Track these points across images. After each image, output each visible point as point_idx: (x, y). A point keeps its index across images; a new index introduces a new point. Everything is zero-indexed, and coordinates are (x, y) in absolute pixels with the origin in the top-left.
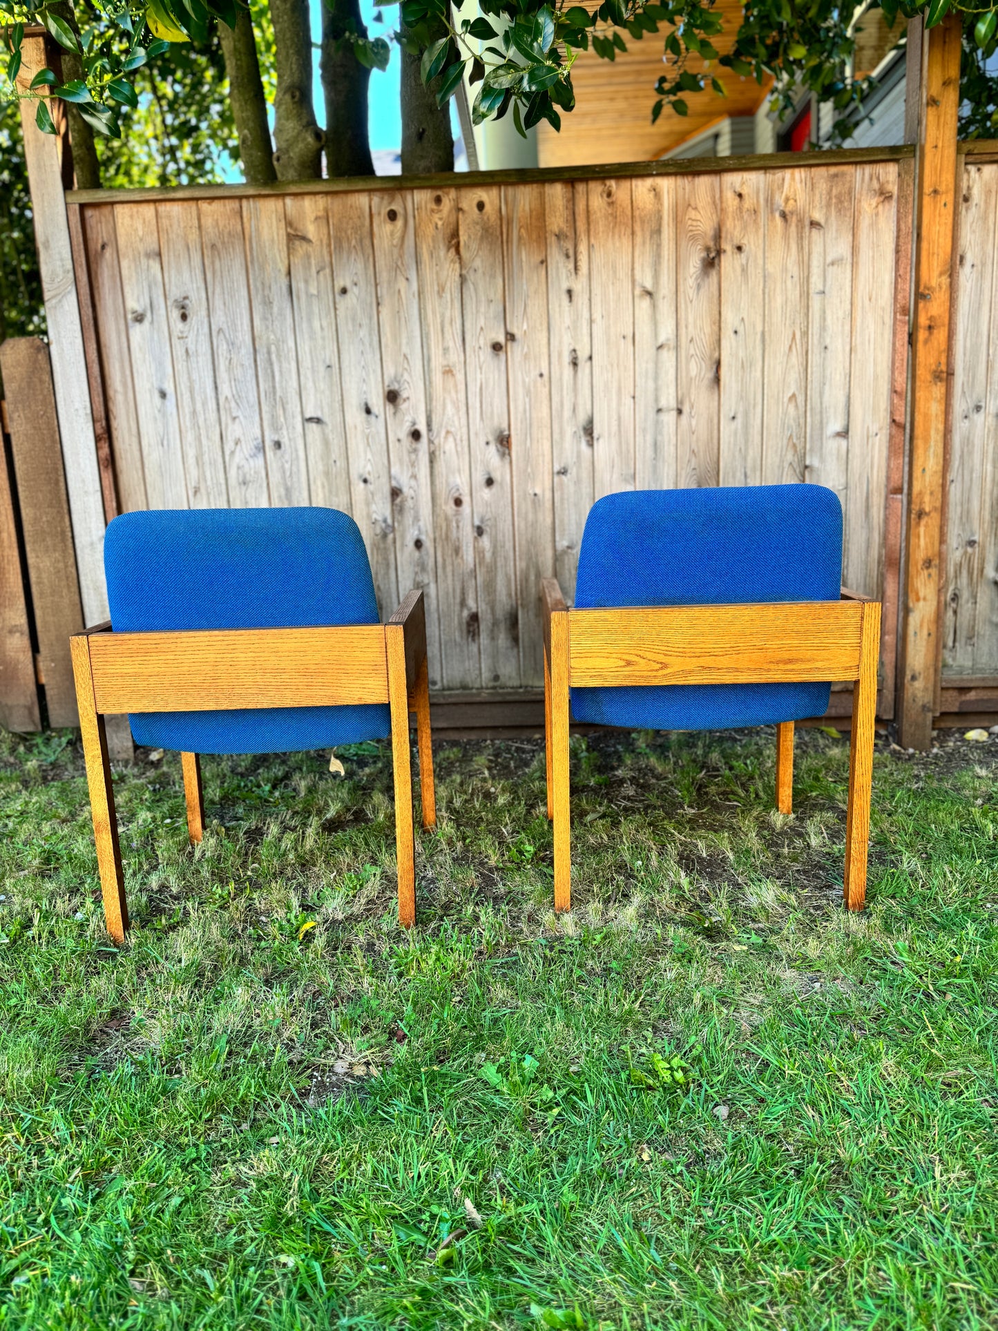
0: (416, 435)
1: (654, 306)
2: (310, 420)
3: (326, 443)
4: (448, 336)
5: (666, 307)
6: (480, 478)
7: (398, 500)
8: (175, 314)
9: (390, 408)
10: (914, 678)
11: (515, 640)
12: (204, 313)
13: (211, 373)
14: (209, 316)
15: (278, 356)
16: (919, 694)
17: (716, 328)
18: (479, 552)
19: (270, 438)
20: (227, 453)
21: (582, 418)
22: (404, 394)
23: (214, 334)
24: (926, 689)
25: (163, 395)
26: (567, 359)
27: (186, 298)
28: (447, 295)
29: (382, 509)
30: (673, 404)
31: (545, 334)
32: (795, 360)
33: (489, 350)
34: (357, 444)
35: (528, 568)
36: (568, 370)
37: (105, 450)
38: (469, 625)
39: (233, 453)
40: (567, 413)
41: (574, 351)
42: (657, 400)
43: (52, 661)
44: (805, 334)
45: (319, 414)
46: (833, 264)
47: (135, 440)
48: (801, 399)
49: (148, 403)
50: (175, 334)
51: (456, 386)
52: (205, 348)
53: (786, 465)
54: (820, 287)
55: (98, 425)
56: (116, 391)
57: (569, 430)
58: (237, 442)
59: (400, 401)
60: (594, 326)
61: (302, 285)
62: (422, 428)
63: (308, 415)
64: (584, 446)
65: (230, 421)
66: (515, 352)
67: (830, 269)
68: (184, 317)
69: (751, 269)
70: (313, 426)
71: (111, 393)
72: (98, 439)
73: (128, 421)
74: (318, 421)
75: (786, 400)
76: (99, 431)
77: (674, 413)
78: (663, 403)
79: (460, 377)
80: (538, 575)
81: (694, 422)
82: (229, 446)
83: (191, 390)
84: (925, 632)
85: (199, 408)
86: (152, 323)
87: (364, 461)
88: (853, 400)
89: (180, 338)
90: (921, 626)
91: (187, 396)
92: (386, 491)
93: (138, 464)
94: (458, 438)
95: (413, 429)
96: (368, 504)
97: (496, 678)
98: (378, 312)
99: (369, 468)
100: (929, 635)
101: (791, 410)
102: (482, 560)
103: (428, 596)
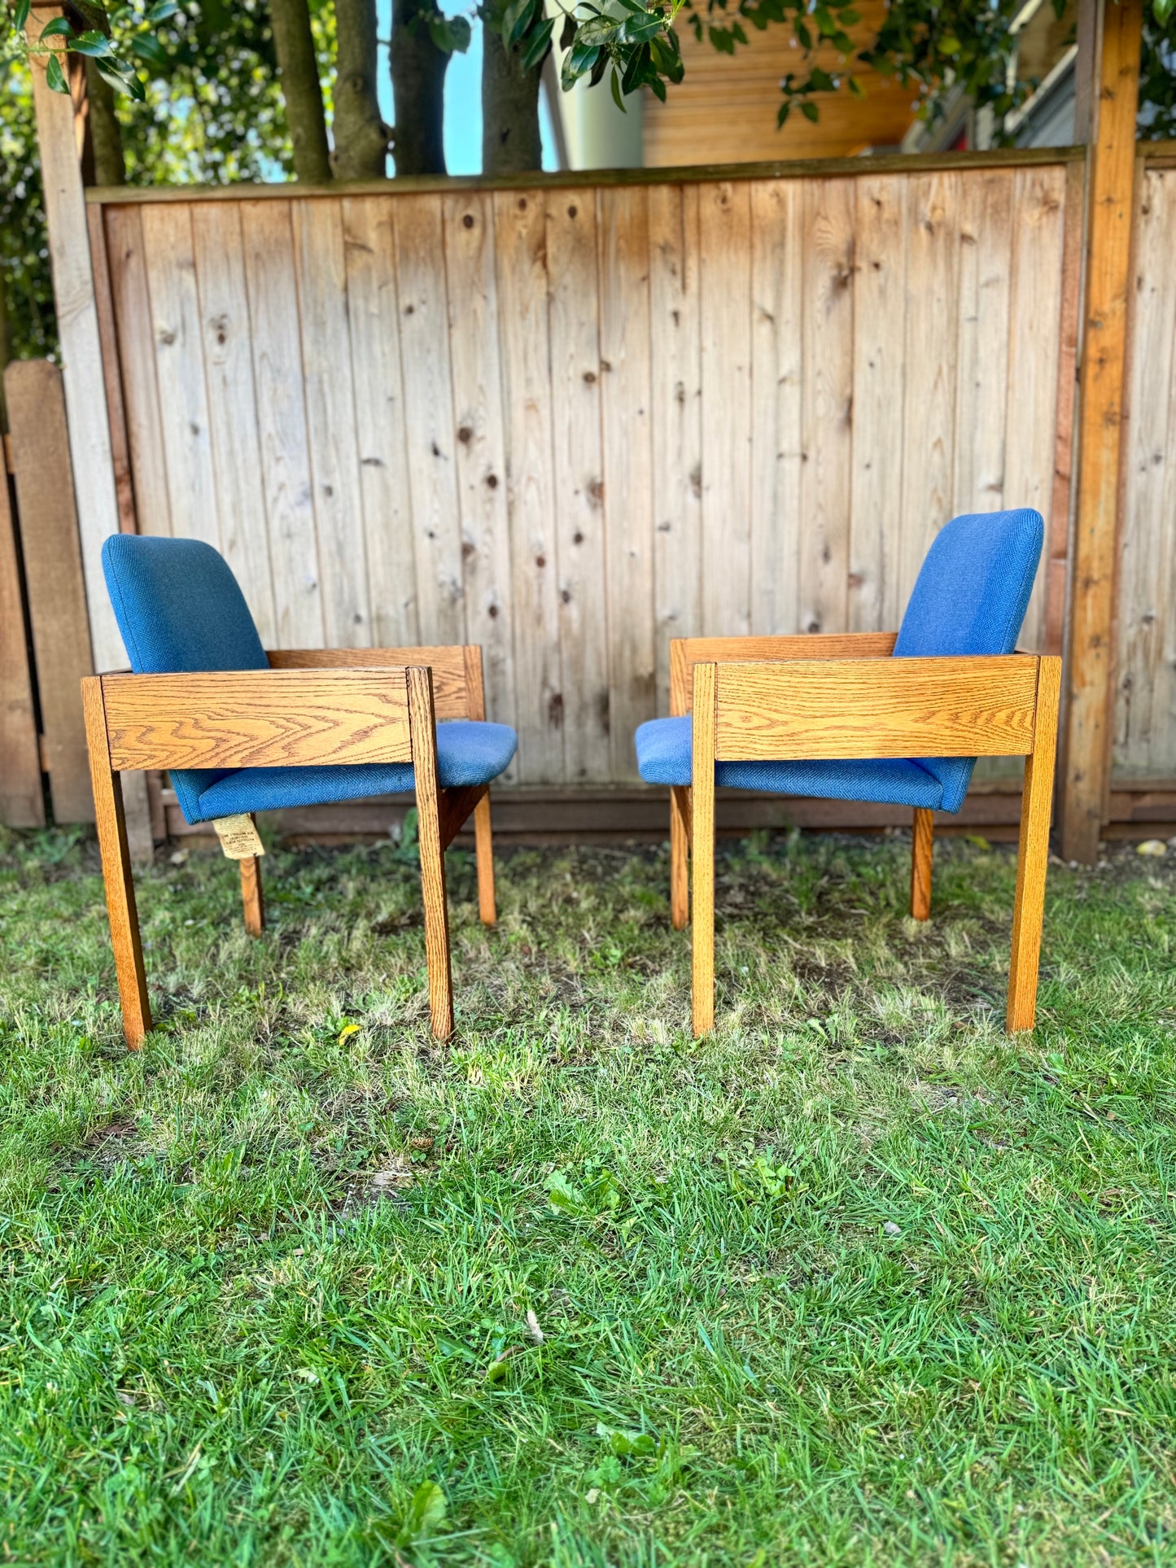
0: (492, 481)
1: (775, 333)
2: (367, 461)
3: (386, 489)
4: (532, 364)
5: (789, 334)
6: (567, 534)
7: (470, 559)
8: (211, 335)
9: (462, 448)
10: (1078, 778)
11: (606, 727)
12: (244, 334)
13: (252, 406)
14: (251, 337)
15: (332, 386)
16: (1084, 797)
17: (848, 360)
18: (564, 622)
19: (319, 482)
20: (269, 498)
21: (689, 464)
22: (479, 433)
23: (257, 358)
24: (1092, 791)
25: (195, 430)
26: (671, 393)
27: (224, 316)
28: (531, 316)
29: (451, 567)
30: (797, 450)
31: (646, 364)
32: (942, 398)
33: (580, 382)
34: (422, 491)
35: (622, 642)
36: (672, 406)
37: (126, 494)
38: (551, 708)
39: (276, 500)
40: (671, 457)
41: (681, 384)
42: (777, 443)
43: (60, 742)
44: (954, 368)
45: (376, 455)
46: (987, 285)
47: (161, 483)
48: (947, 445)
49: (177, 439)
50: (211, 359)
51: (540, 423)
52: (244, 375)
53: (929, 522)
54: (972, 313)
55: (118, 465)
56: (140, 426)
57: (673, 479)
58: (281, 487)
59: (473, 441)
60: (705, 356)
61: (361, 303)
62: (499, 473)
63: (365, 455)
64: (690, 498)
65: (273, 462)
66: (611, 384)
67: (984, 292)
68: (222, 339)
69: (890, 290)
70: (370, 470)
71: (134, 427)
72: (118, 481)
73: (154, 461)
74: (377, 463)
75: (930, 445)
76: (120, 472)
77: (797, 460)
78: (785, 447)
79: (545, 412)
80: (634, 650)
81: (821, 471)
82: (271, 492)
83: (229, 426)
84: (1092, 723)
85: (237, 446)
86: (184, 345)
87: (430, 511)
88: (1009, 448)
89: (216, 364)
90: (1088, 716)
91: (223, 432)
92: (456, 548)
93: (165, 513)
94: (542, 485)
95: (488, 474)
96: (434, 563)
97: (583, 772)
98: (450, 336)
99: (436, 519)
100: (1097, 726)
101: (936, 457)
102: (568, 632)
103: (503, 673)
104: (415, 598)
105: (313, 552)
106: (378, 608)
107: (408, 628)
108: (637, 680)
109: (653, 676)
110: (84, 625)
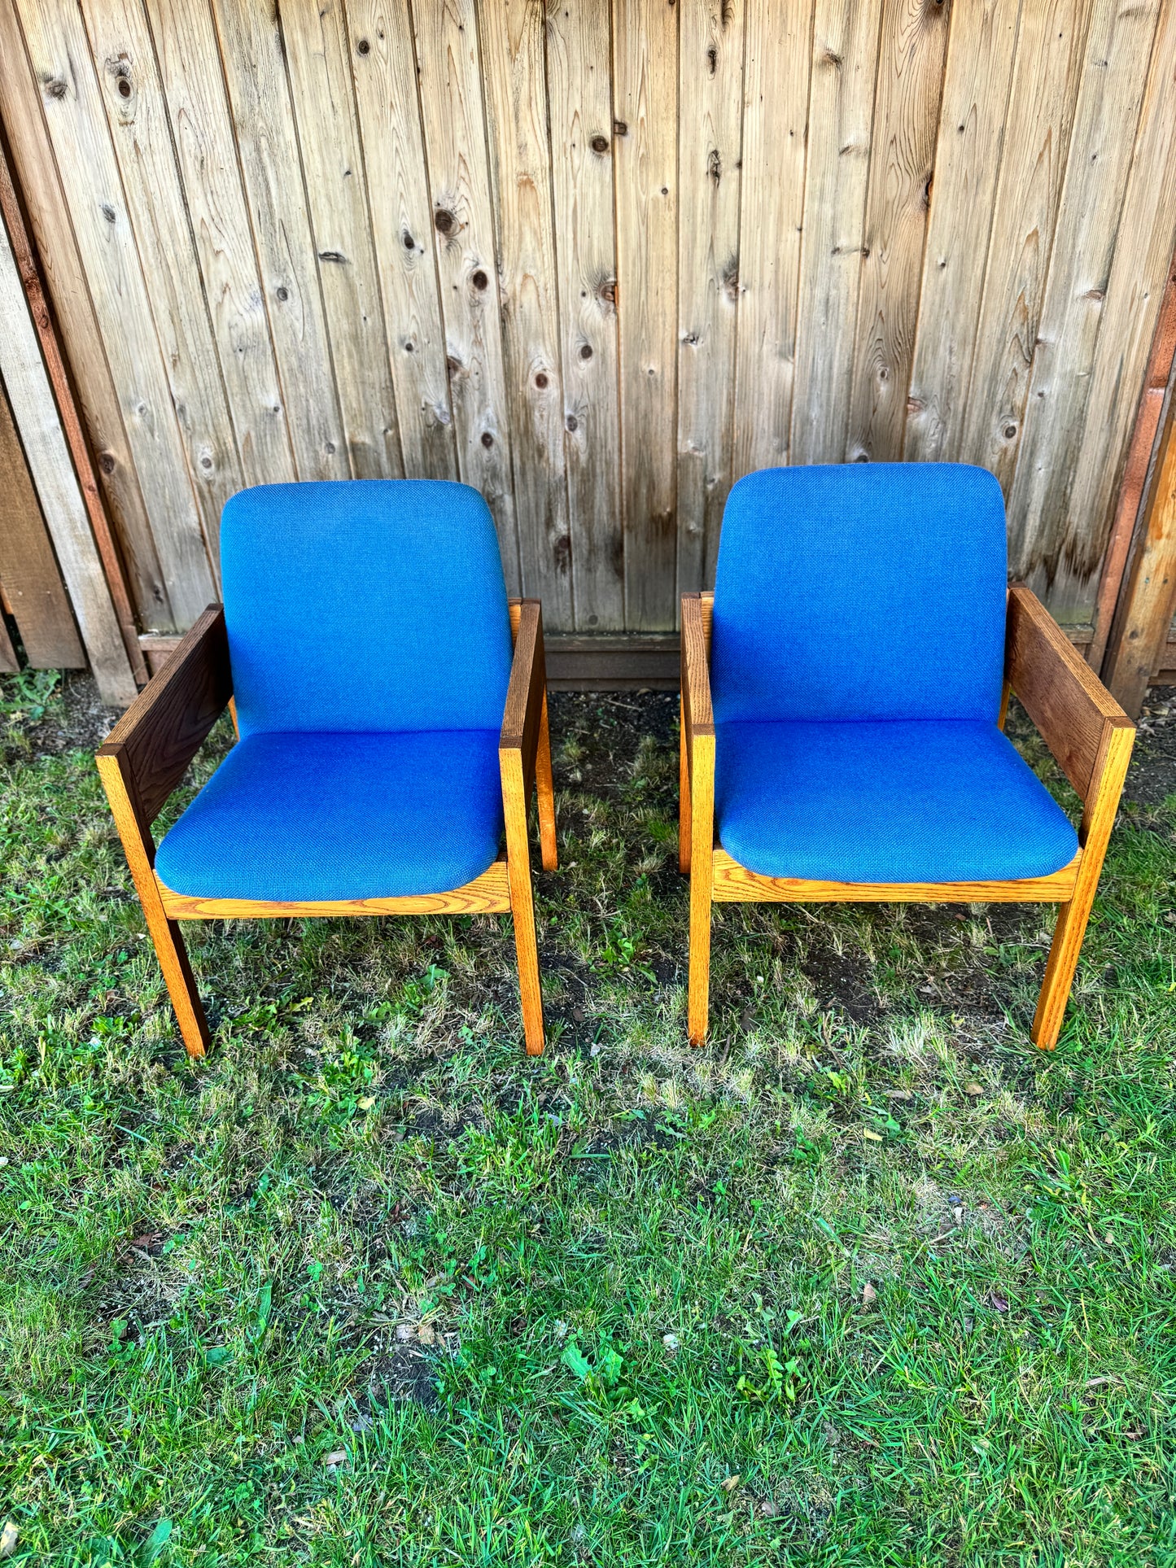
0: (480, 280)
1: (841, 82)
2: (326, 256)
3: (350, 287)
4: (525, 125)
5: (859, 83)
6: (572, 345)
7: (457, 377)
8: (111, 83)
9: (440, 236)
10: (1134, 635)
11: (619, 572)
12: (153, 81)
13: (176, 183)
14: (162, 87)
15: (272, 155)
16: (1138, 654)
17: (933, 123)
18: (570, 452)
19: (271, 284)
20: (212, 305)
21: (723, 257)
22: (461, 218)
23: (173, 117)
24: (1147, 648)
25: (110, 216)
26: (704, 165)
27: (123, 56)
28: (523, 57)
29: (435, 394)
30: (857, 241)
31: (672, 125)
32: (1045, 177)
33: (588, 151)
34: (394, 294)
35: (638, 477)
36: (704, 186)
37: (40, 304)
38: (557, 551)
39: (220, 305)
40: (701, 252)
41: (716, 153)
42: (834, 235)
43: (19, 588)
44: (1066, 134)
45: (337, 249)
46: (1128, 13)
47: (79, 283)
48: (1044, 238)
49: (90, 231)
50: (115, 118)
51: (537, 205)
52: (161, 141)
53: (1009, 338)
54: (1102, 54)
55: (24, 265)
56: (40, 209)
57: (703, 277)
58: (225, 289)
59: (455, 227)
60: (749, 111)
61: (298, 36)
62: (488, 269)
63: (322, 252)
64: (724, 299)
65: (211, 258)
66: (628, 149)
67: (1122, 26)
68: (124, 89)
69: (998, 21)
70: (330, 268)
71: (34, 212)
72: (26, 286)
73: (66, 255)
74: (337, 258)
75: (1023, 239)
76: (28, 273)
77: (858, 255)
78: (843, 242)
79: (543, 190)
80: (652, 487)
81: (885, 268)
82: (214, 295)
83: (151, 210)
84: (1161, 578)
85: (164, 233)
86: (77, 98)
87: (405, 320)
88: (1119, 243)
89: (124, 124)
90: (1157, 570)
91: (144, 217)
92: (441, 365)
93: (90, 320)
94: (541, 285)
95: (475, 271)
96: (413, 381)
97: (594, 619)
98: (418, 85)
99: (413, 329)
100: (1165, 581)
101: (1029, 254)
102: (575, 463)
103: (501, 512)
104: (395, 424)
105: (272, 368)
106: (352, 435)
107: (390, 458)
108: (655, 519)
109: (672, 515)
110: (20, 460)
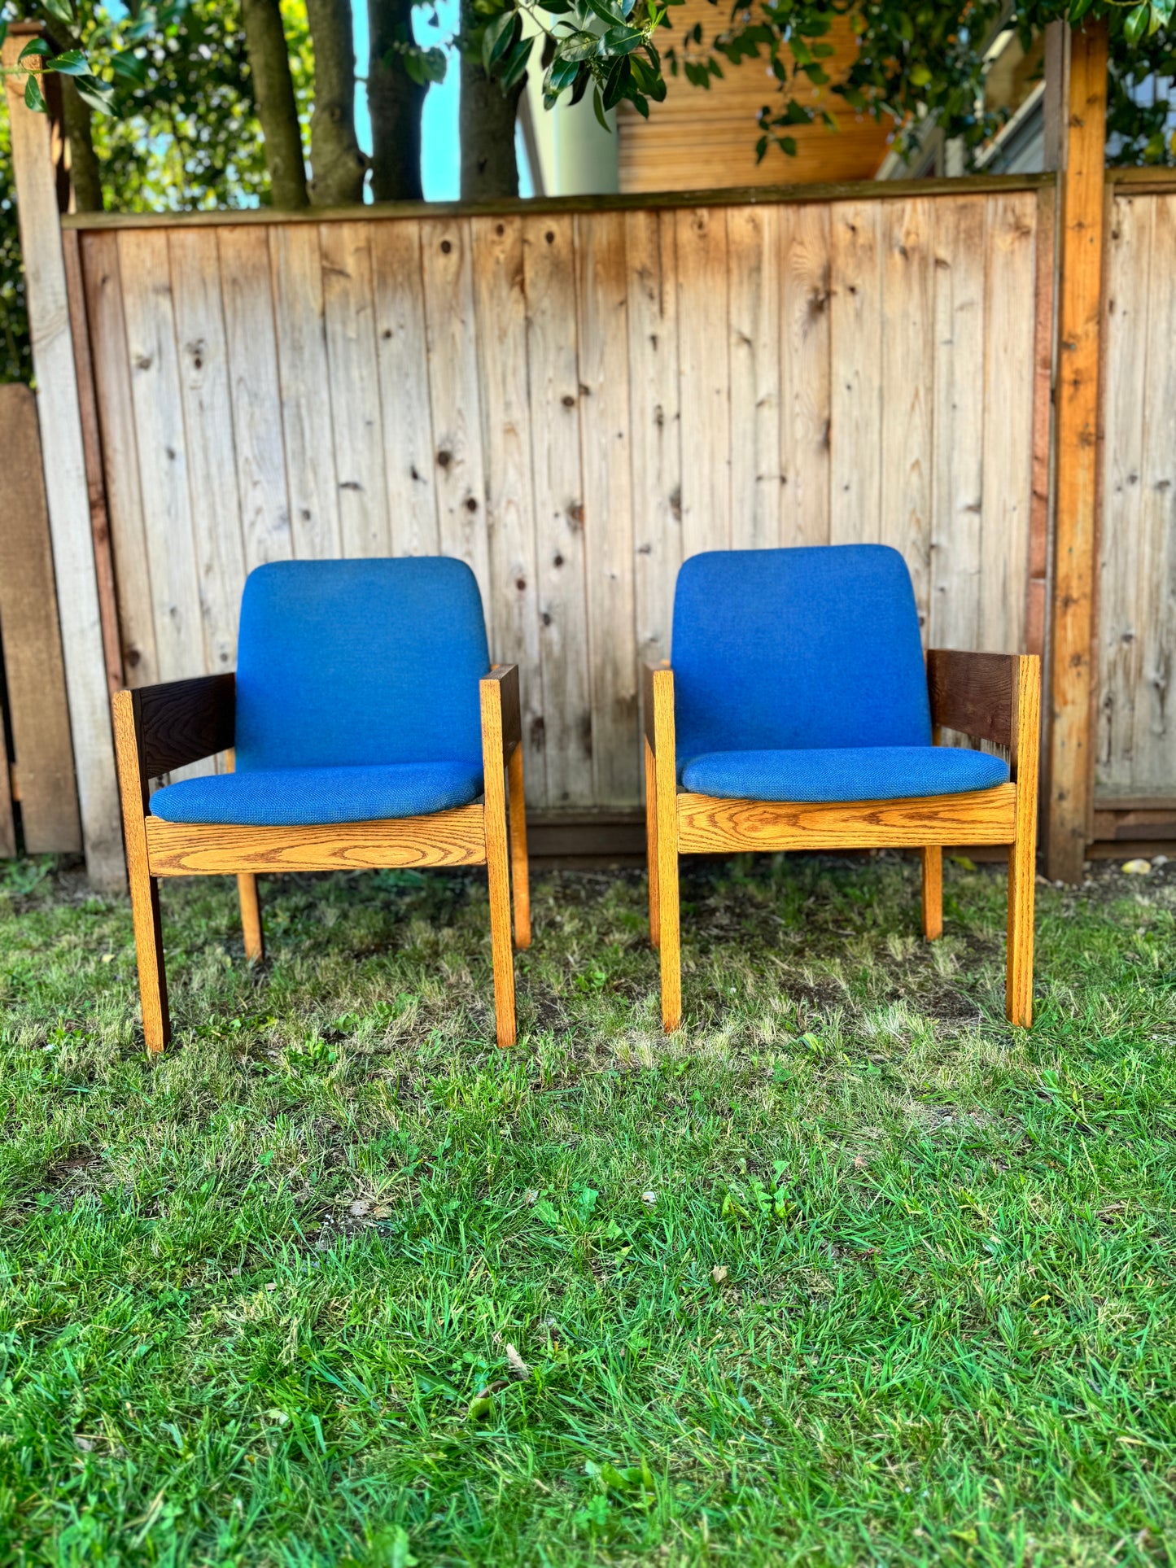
0: (471, 505)
1: (753, 356)
2: (346, 485)
3: (364, 513)
4: (510, 387)
5: (766, 357)
6: (547, 557)
8: (188, 360)
9: (441, 472)
10: (1061, 797)
11: (588, 750)
12: (221, 358)
13: (228, 430)
14: (228, 362)
15: (309, 410)
16: (1068, 816)
17: (825, 382)
18: (546, 645)
19: (297, 505)
20: (247, 523)
21: (668, 487)
22: (458, 456)
23: (234, 383)
24: (1076, 810)
25: (171, 455)
26: (650, 416)
27: (201, 341)
28: (510, 341)
30: (776, 472)
31: (624, 387)
32: (919, 420)
33: (559, 405)
34: (401, 514)
35: (604, 664)
36: (651, 429)
37: (101, 520)
38: (533, 730)
39: (253, 524)
40: (651, 480)
41: (659, 407)
42: (756, 465)
43: (31, 771)
44: (930, 390)
45: (354, 479)
46: (962, 308)
47: (136, 508)
48: (925, 466)
49: (153, 464)
50: (188, 383)
51: (519, 447)
52: (221, 399)
53: (909, 544)
54: (947, 336)
55: (93, 489)
56: (115, 450)
57: (653, 502)
58: (259, 511)
59: (453, 464)
60: (683, 379)
61: (338, 327)
62: (479, 496)
63: (344, 479)
64: (670, 520)
65: (250, 486)
66: (590, 408)
67: (959, 315)
68: (198, 364)
69: (866, 314)
70: (349, 493)
71: (109, 452)
72: (92, 505)
73: (129, 486)
74: (355, 486)
75: (908, 467)
76: (95, 496)
77: (776, 482)
78: (764, 470)
79: (524, 436)
80: (616, 673)
81: (800, 492)
82: (248, 517)
83: (205, 450)
84: (1074, 742)
85: (214, 470)
86: (160, 370)
87: (408, 534)
88: (986, 469)
89: (193, 388)
90: (1070, 735)
91: (199, 457)
93: (140, 536)
94: (522, 508)
95: (468, 498)
97: (565, 796)
98: (428, 360)
99: (414, 542)
100: (1079, 745)
101: (915, 479)
102: (549, 654)
108: (619, 702)
109: (635, 699)
110: (57, 651)
